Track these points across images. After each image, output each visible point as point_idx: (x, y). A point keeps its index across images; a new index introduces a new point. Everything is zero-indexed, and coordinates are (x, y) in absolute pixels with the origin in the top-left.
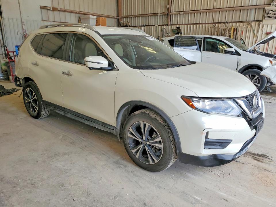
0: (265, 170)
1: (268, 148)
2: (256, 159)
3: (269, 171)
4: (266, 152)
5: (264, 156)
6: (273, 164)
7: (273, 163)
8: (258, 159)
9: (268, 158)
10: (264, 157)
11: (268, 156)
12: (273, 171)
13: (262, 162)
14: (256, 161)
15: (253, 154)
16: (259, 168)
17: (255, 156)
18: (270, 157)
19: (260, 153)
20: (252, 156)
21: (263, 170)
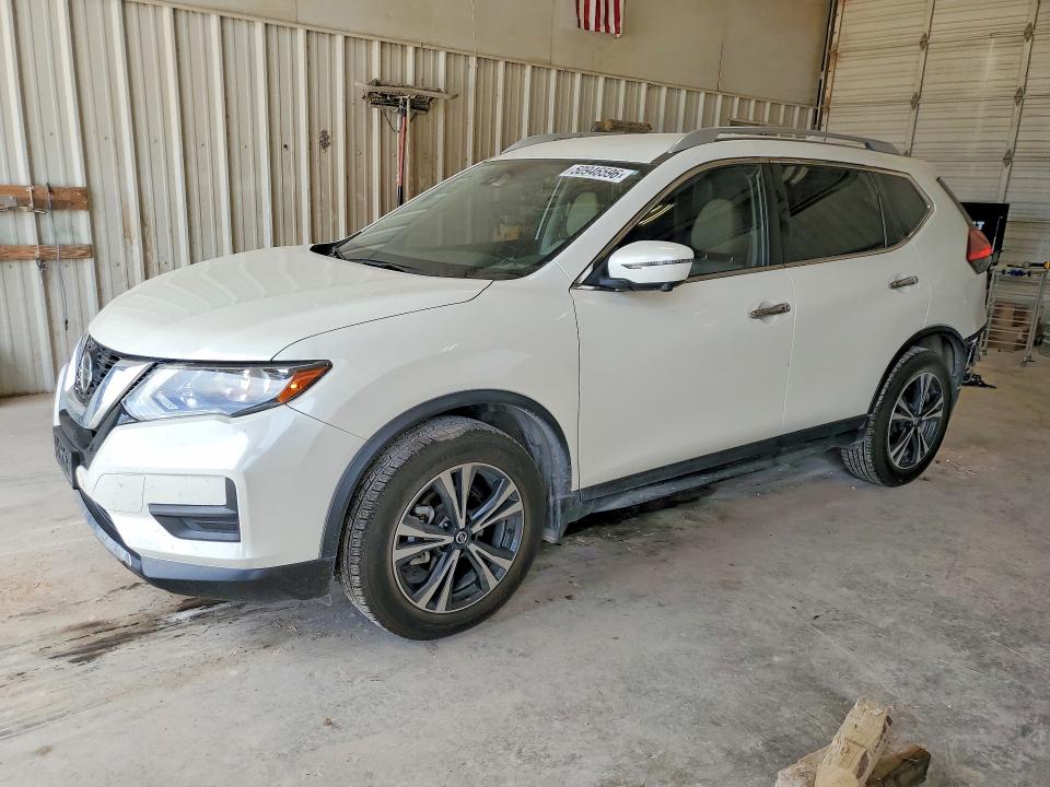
0: (40, 612)
1: (108, 701)
2: (99, 628)
3: (25, 617)
4: (96, 672)
5: (87, 654)
6: (32, 645)
7: (35, 647)
8: (91, 630)
9: (64, 655)
10: (82, 652)
11: (72, 661)
12: (15, 621)
13: (70, 629)
14: (92, 619)
15: (127, 637)
16: (63, 608)
17: (110, 634)
18: (63, 662)
19: (110, 657)
20: (122, 631)
21: (45, 609)
